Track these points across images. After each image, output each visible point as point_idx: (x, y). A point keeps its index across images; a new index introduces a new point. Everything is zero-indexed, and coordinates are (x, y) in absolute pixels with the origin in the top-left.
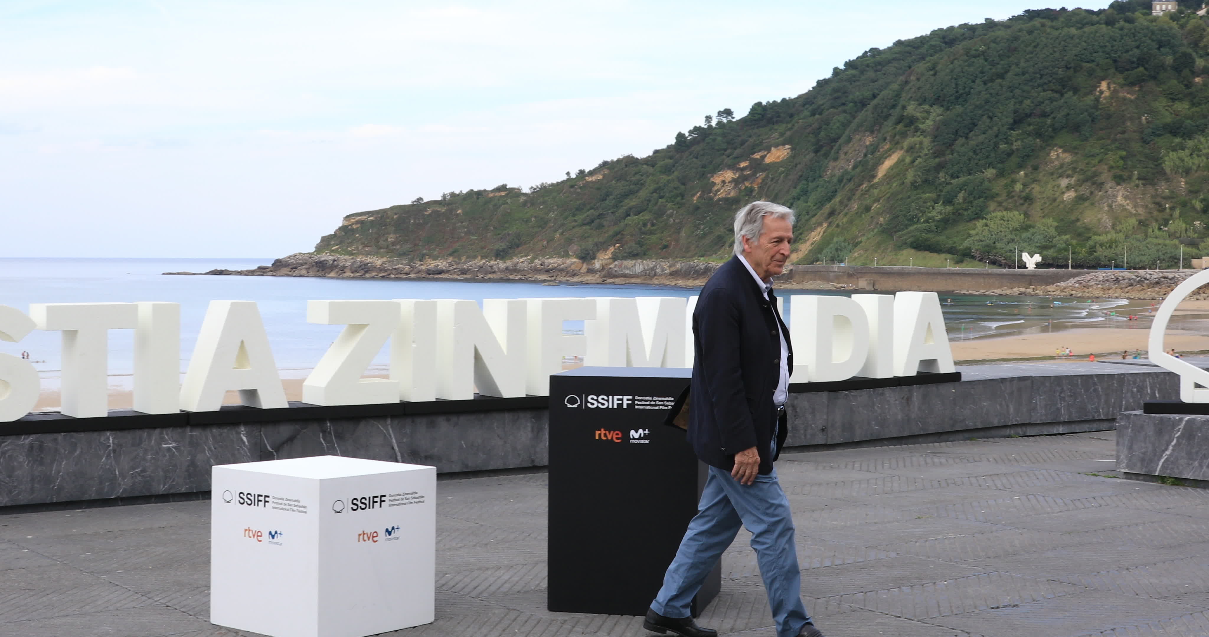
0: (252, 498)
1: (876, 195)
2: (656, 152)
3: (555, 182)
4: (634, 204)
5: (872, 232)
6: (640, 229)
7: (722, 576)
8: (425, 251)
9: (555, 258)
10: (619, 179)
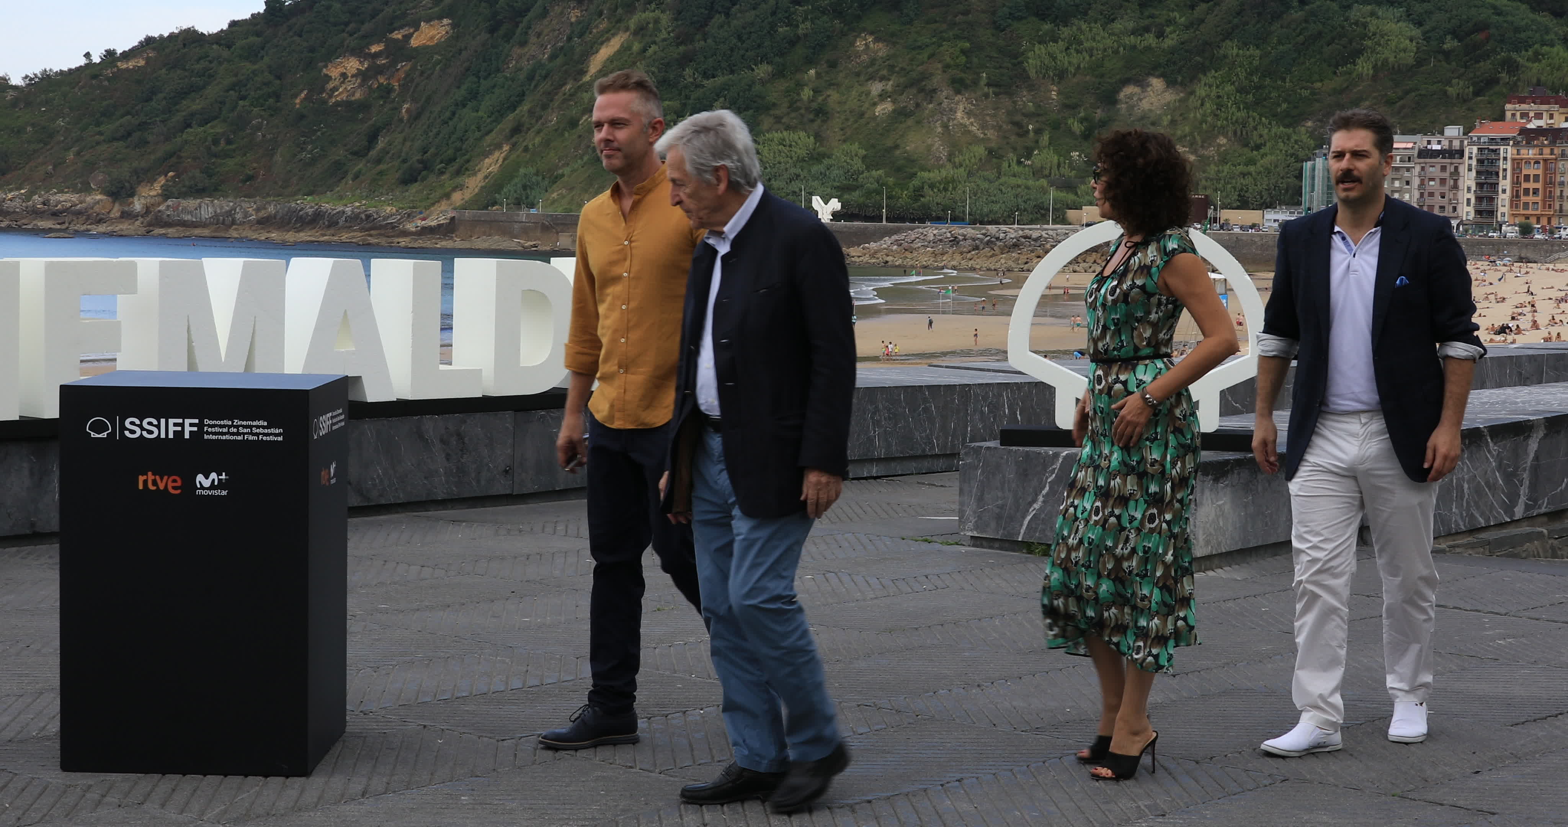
1: (586, 101)
2: (233, 24)
3: (65, 69)
5: (579, 161)
6: (208, 149)
7: (348, 707)
9: (66, 193)
10: (172, 67)
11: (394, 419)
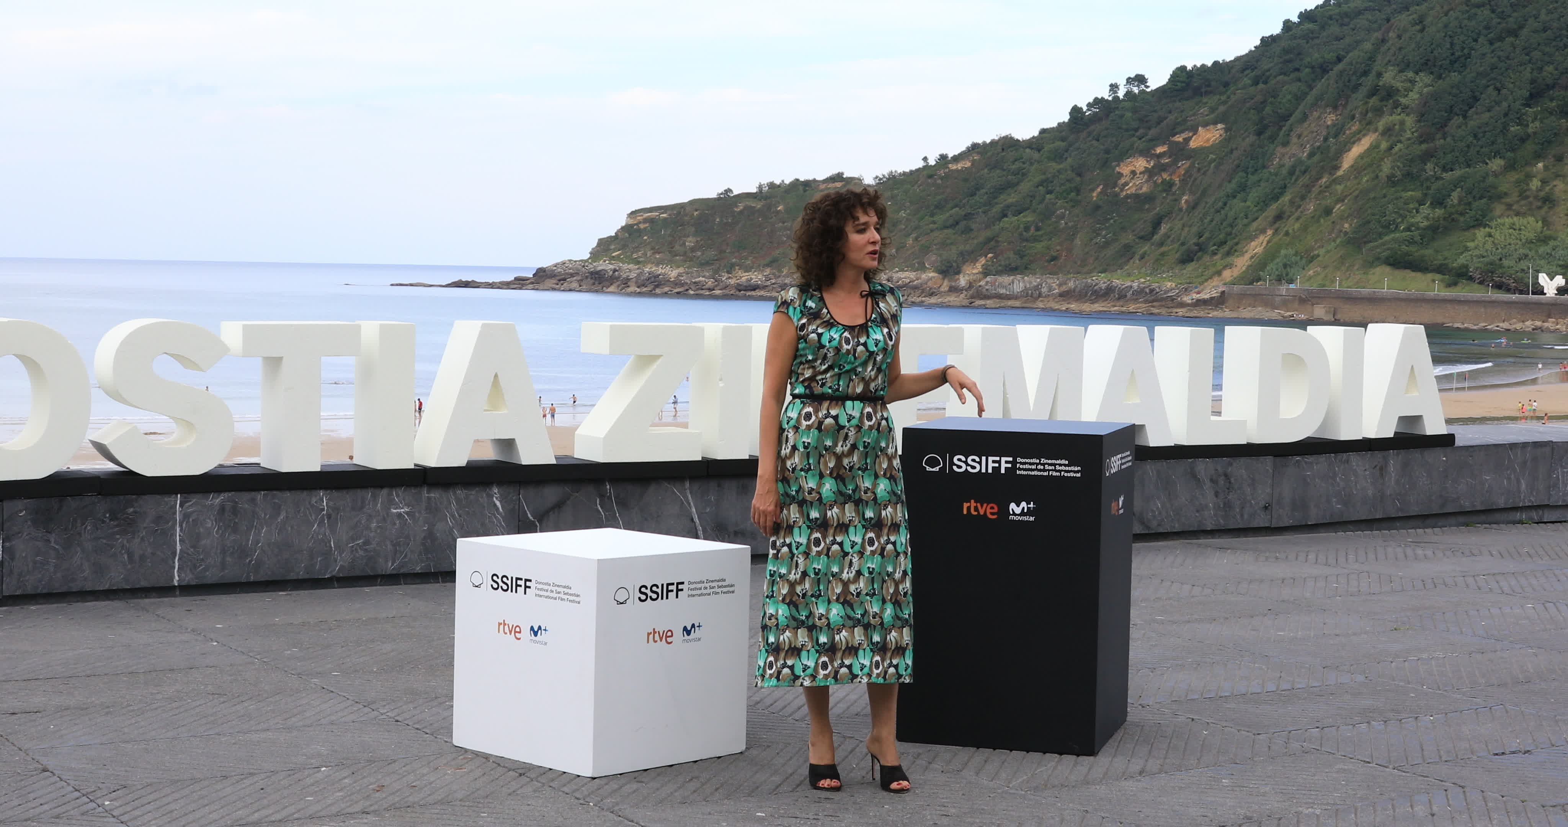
0: (509, 582)
1: (1339, 192)
2: (1043, 131)
3: (907, 170)
4: (1013, 200)
5: (1333, 243)
6: (1021, 234)
7: (1129, 700)
8: (734, 260)
9: (906, 271)
10: (993, 167)
11: (1172, 461)
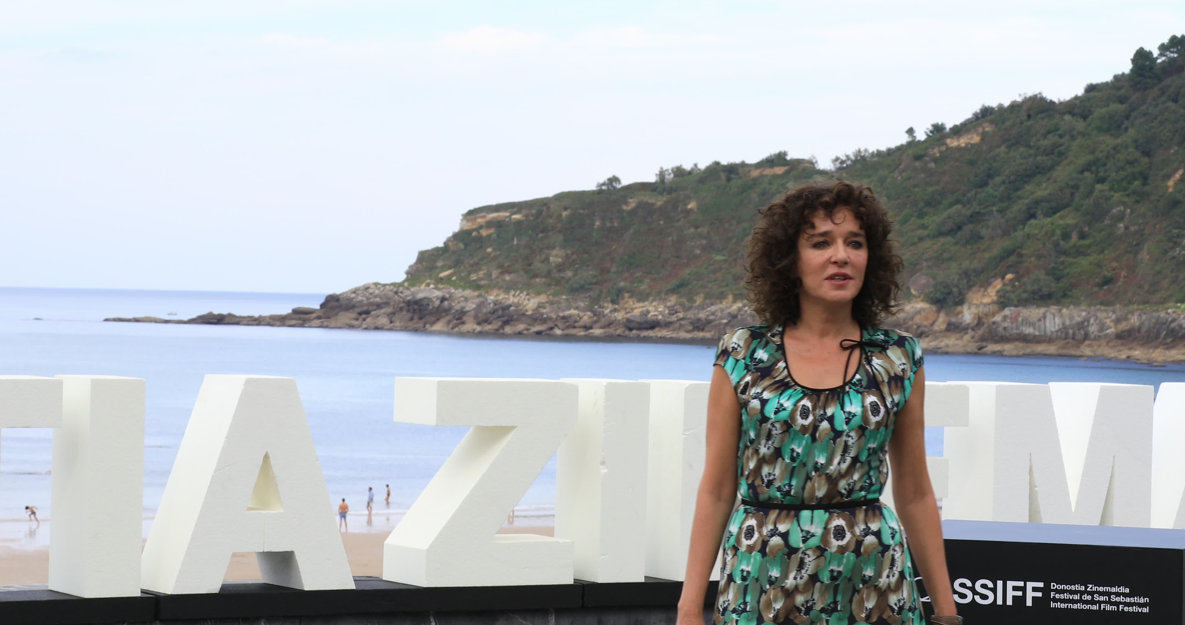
4: (1046, 193)
6: (1056, 244)
8: (622, 284)
10: (1014, 143)
